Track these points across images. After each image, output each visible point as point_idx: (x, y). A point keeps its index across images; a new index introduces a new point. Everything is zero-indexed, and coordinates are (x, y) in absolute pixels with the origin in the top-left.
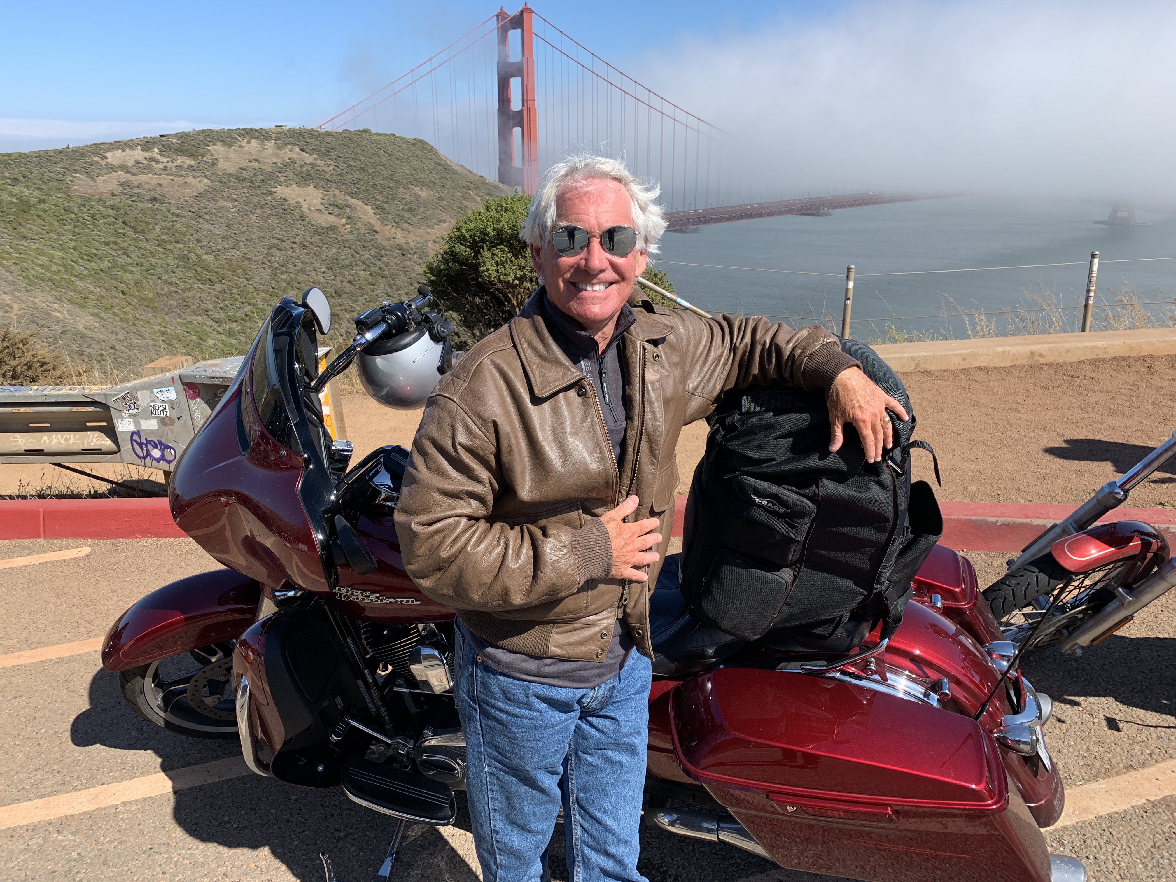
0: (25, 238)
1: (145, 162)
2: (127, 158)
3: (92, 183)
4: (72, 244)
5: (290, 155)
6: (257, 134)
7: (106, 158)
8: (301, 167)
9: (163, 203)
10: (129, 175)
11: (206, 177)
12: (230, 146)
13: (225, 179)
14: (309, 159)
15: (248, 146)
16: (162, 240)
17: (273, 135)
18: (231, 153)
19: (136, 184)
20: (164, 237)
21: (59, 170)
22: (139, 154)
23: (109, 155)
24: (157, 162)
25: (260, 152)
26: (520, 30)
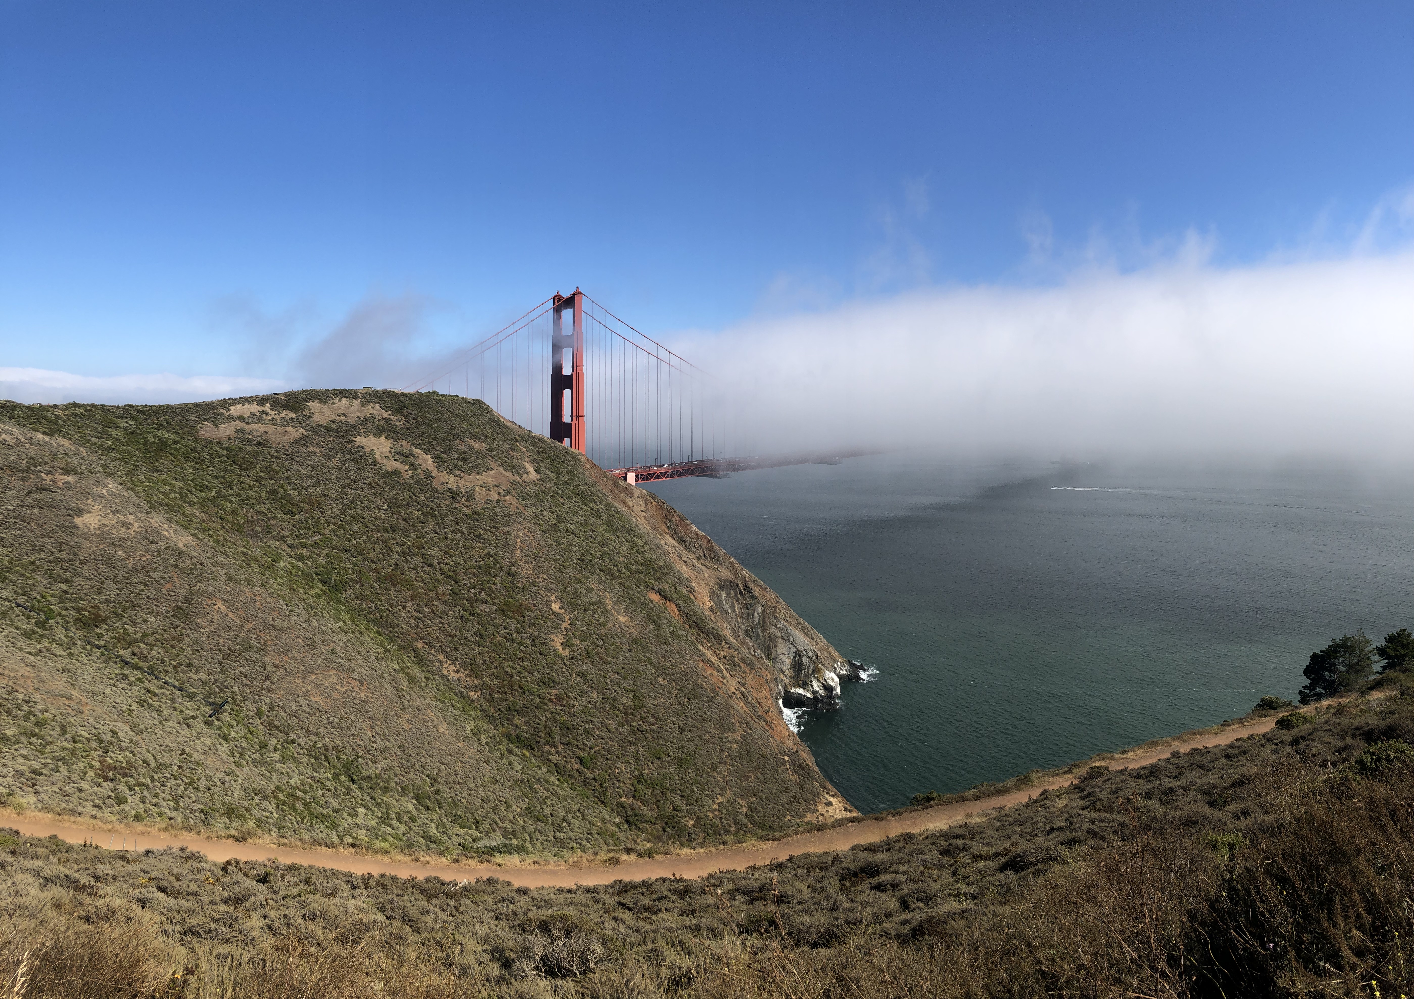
0: (157, 470)
1: (258, 414)
2: (245, 411)
3: (215, 430)
4: (191, 477)
5: (372, 411)
6: (347, 394)
7: (229, 410)
8: (379, 421)
9: (265, 447)
10: (244, 424)
11: (302, 427)
12: (325, 403)
13: (317, 430)
14: (386, 415)
15: (339, 403)
16: (260, 477)
17: (360, 395)
18: (326, 408)
19: (248, 431)
20: (262, 474)
21: (194, 419)
22: (254, 408)
23: (232, 408)
24: (267, 414)
25: (348, 408)
26: (572, 310)
